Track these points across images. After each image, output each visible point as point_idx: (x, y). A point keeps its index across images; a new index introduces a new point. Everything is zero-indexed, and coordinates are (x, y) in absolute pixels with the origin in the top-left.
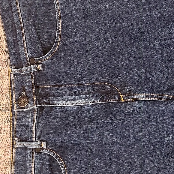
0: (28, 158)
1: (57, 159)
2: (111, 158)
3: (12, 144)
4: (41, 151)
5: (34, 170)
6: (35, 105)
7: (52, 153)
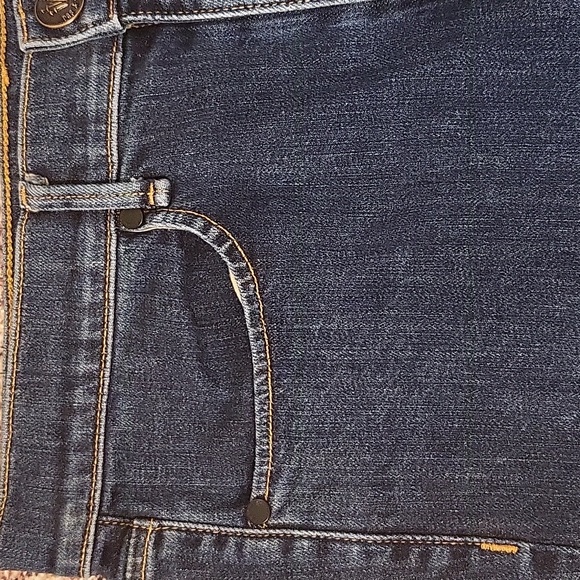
0: (88, 262)
1: (221, 250)
2: (460, 244)
3: (9, 209)
4: (144, 223)
5: (112, 317)
6: (116, 16)
7: (200, 223)
